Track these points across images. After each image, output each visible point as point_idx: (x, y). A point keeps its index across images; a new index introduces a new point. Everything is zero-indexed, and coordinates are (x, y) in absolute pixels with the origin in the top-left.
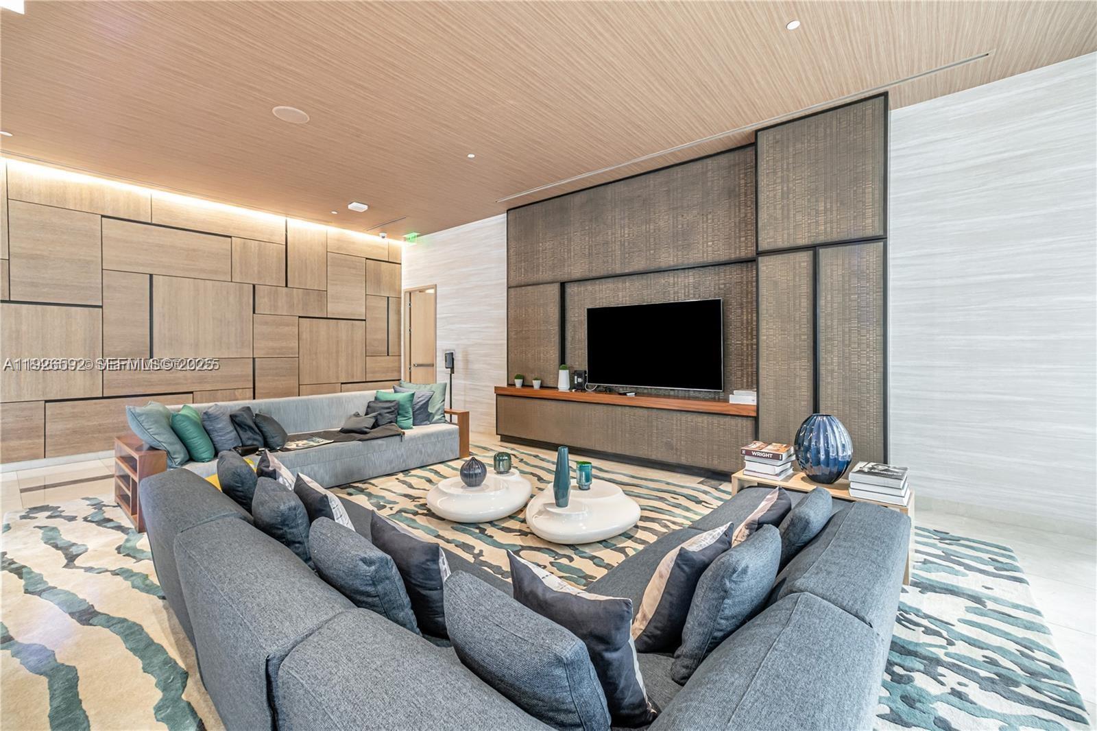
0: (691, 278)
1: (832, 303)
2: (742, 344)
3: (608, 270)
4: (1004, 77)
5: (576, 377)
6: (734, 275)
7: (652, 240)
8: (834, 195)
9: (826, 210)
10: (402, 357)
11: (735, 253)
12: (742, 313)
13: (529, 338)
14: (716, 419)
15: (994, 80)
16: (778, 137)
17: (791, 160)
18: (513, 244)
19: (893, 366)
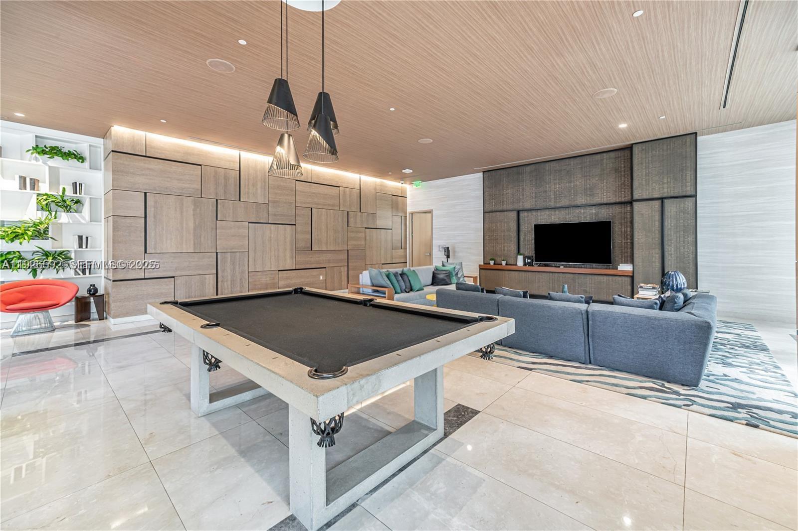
0: (593, 210)
1: (671, 224)
2: (622, 242)
3: (546, 205)
4: (749, 127)
5: (527, 259)
6: (617, 209)
7: (572, 191)
8: (672, 175)
9: (667, 182)
10: (408, 250)
11: (619, 199)
12: (622, 227)
13: (497, 239)
14: (611, 278)
15: (745, 128)
16: (644, 148)
17: (650, 159)
18: (487, 189)
19: (699, 252)
